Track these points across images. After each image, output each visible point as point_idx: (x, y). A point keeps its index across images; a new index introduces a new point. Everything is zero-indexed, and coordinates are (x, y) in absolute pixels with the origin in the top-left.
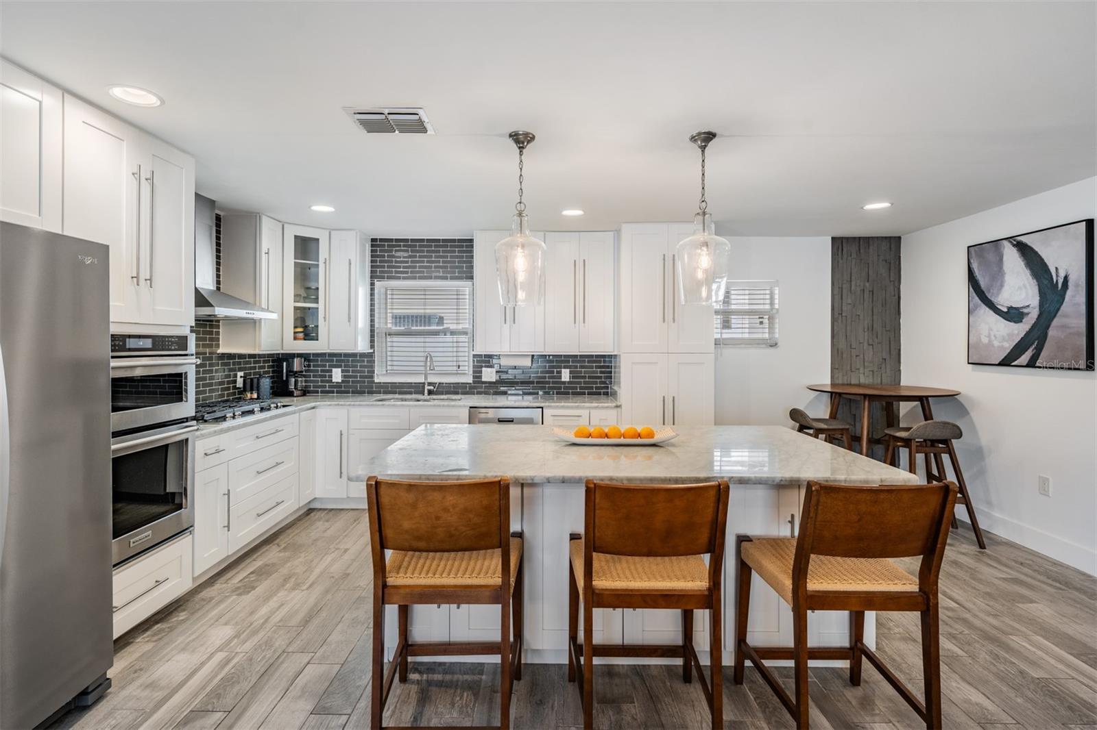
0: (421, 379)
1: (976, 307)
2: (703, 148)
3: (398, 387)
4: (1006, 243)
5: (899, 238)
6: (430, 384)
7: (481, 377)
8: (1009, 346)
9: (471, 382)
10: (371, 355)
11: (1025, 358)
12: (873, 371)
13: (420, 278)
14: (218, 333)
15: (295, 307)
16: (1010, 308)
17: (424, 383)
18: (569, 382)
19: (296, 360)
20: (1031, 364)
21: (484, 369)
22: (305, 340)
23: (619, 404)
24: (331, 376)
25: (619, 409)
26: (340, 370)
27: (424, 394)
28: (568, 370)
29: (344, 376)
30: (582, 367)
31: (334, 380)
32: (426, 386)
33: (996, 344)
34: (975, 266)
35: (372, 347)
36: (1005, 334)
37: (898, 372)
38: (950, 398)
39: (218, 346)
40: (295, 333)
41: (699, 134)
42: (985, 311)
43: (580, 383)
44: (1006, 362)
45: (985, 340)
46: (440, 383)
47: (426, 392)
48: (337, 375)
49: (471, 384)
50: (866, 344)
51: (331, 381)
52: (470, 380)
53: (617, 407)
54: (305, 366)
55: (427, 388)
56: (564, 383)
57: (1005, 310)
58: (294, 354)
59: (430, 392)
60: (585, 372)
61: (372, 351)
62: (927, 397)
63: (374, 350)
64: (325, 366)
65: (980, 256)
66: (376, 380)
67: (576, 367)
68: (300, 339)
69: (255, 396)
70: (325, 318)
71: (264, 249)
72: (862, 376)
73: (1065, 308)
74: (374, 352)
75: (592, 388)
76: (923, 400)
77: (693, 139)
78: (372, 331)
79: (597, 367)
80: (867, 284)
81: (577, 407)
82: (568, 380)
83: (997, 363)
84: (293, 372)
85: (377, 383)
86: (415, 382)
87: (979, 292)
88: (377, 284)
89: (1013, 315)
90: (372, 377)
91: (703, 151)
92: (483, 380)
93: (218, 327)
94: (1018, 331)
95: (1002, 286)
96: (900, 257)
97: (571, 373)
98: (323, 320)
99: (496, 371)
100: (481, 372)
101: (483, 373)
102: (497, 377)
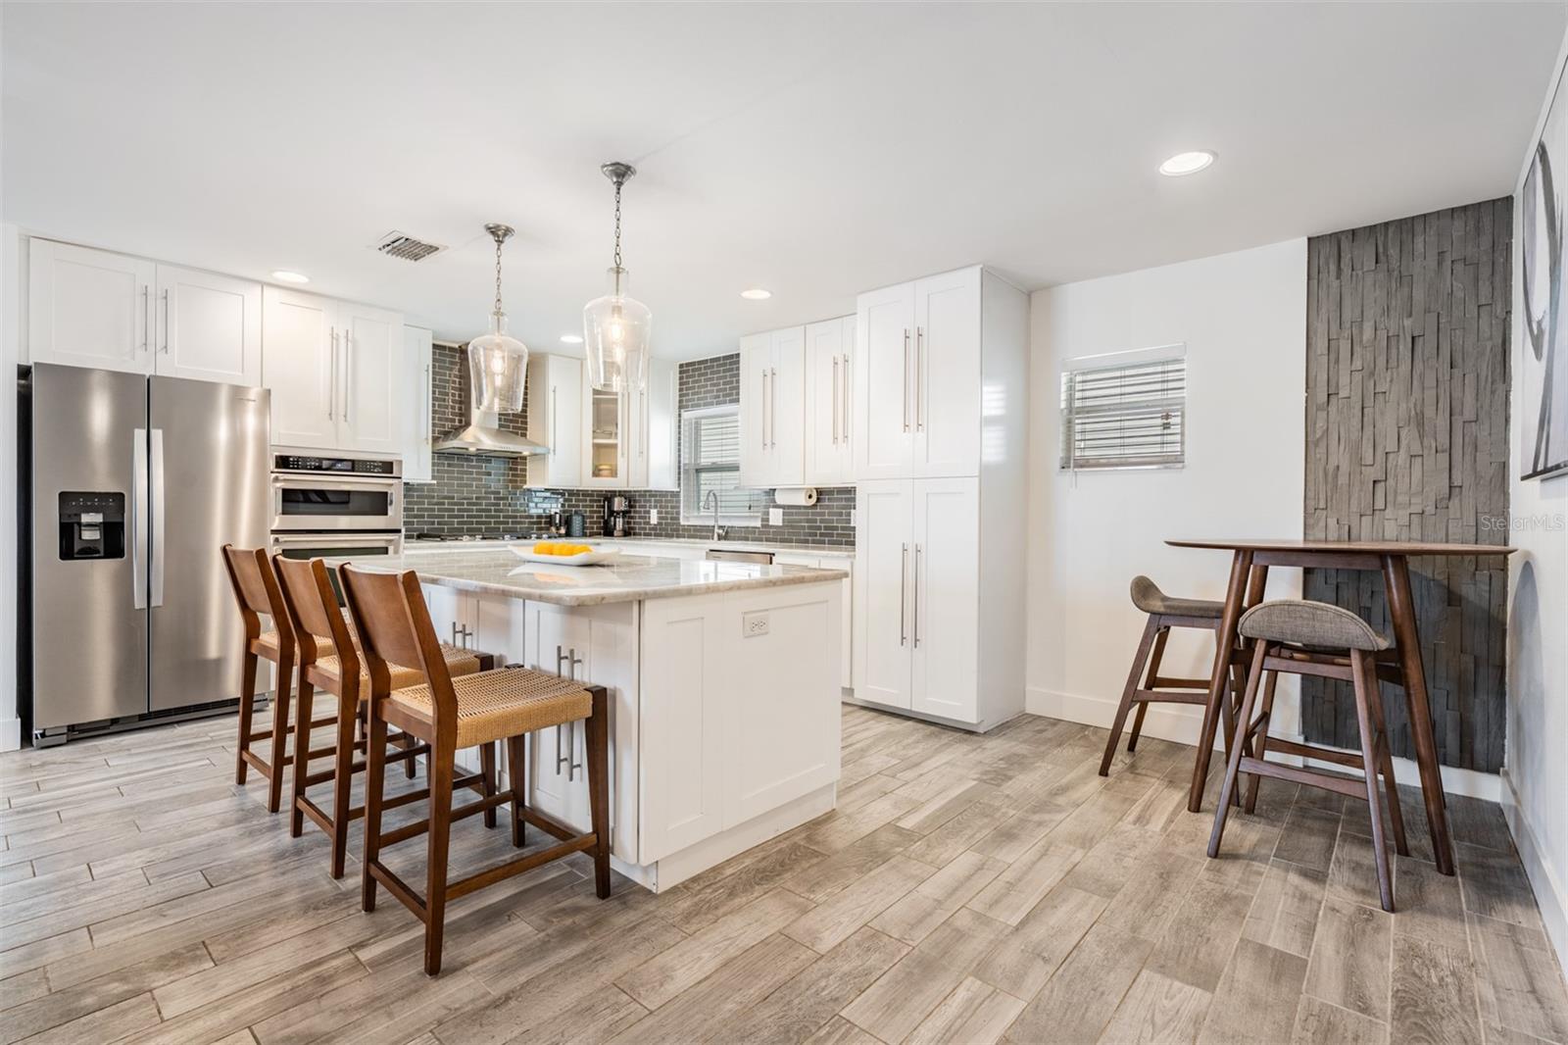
0: (711, 523)
3: (698, 531)
5: (1510, 199)
6: (721, 527)
7: (768, 520)
9: (760, 526)
10: (676, 495)
14: (525, 470)
15: (593, 444)
17: (715, 526)
19: (617, 500)
21: (771, 510)
23: (854, 554)
24: (649, 518)
26: (656, 510)
29: (660, 518)
31: (651, 521)
32: (716, 529)
35: (679, 485)
39: (525, 482)
40: (593, 468)
46: (729, 527)
47: (716, 535)
48: (654, 517)
49: (759, 528)
51: (649, 523)
52: (759, 524)
54: (627, 507)
55: (718, 531)
58: (615, 491)
59: (720, 537)
61: (678, 490)
63: (680, 489)
64: (646, 506)
66: (682, 523)
68: (607, 476)
69: (563, 531)
70: (623, 454)
71: (551, 388)
74: (680, 491)
78: (679, 468)
85: (682, 525)
88: (686, 413)
90: (679, 519)
92: (771, 523)
93: (525, 464)
98: (623, 456)
99: (784, 513)
100: (768, 513)
101: (771, 514)
102: (783, 522)
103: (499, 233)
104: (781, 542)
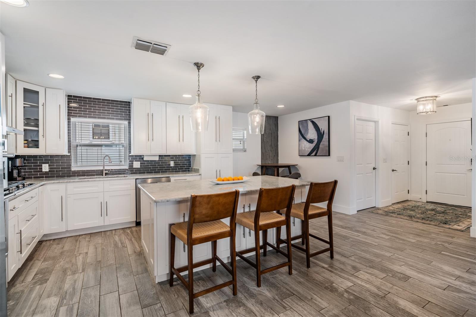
0: (101, 168)
1: (301, 139)
2: (256, 81)
3: (86, 173)
4: (309, 121)
5: (278, 117)
6: (106, 170)
8: (310, 150)
9: (128, 168)
10: (69, 157)
11: (314, 154)
12: (272, 159)
13: (99, 118)
15: (24, 129)
16: (310, 139)
17: (103, 170)
18: (173, 167)
19: (18, 160)
20: (316, 155)
21: (134, 162)
22: (28, 148)
23: (200, 174)
24: (42, 169)
25: (200, 176)
26: (47, 165)
27: (103, 175)
28: (173, 162)
29: (51, 168)
30: (179, 160)
31: (44, 170)
32: (104, 171)
33: (306, 150)
34: (300, 127)
35: (69, 152)
36: (308, 147)
37: (278, 160)
38: (294, 166)
40: (24, 143)
41: (256, 76)
42: (303, 140)
43: (178, 167)
44: (309, 155)
45: (303, 149)
46: (111, 170)
47: (104, 174)
48: (46, 168)
49: (128, 169)
50: (270, 151)
51: (42, 171)
52: (127, 167)
53: (200, 175)
54: (24, 163)
55: (104, 172)
56: (172, 167)
57: (309, 140)
59: (106, 174)
60: (180, 162)
61: (69, 154)
62: (290, 166)
63: (71, 154)
64: (37, 163)
65: (302, 124)
67: (176, 160)
70: (43, 136)
72: (269, 161)
73: (324, 139)
74: (71, 155)
75: (183, 169)
76: (289, 167)
77: (253, 78)
78: (70, 144)
79: (185, 160)
80: (270, 131)
81: (184, 176)
82: (173, 166)
83: (307, 155)
84: (15, 166)
85: (73, 171)
86: (97, 169)
87: (302, 135)
88: (73, 120)
89: (311, 141)
90: (70, 168)
91: (256, 82)
92: (134, 167)
94: (312, 146)
95: (308, 133)
96: (278, 123)
97: (174, 163)
98: (42, 137)
99: (140, 163)
100: (133, 164)
101: (134, 164)
102: (141, 166)
103: (199, 66)
104: (139, 174)
